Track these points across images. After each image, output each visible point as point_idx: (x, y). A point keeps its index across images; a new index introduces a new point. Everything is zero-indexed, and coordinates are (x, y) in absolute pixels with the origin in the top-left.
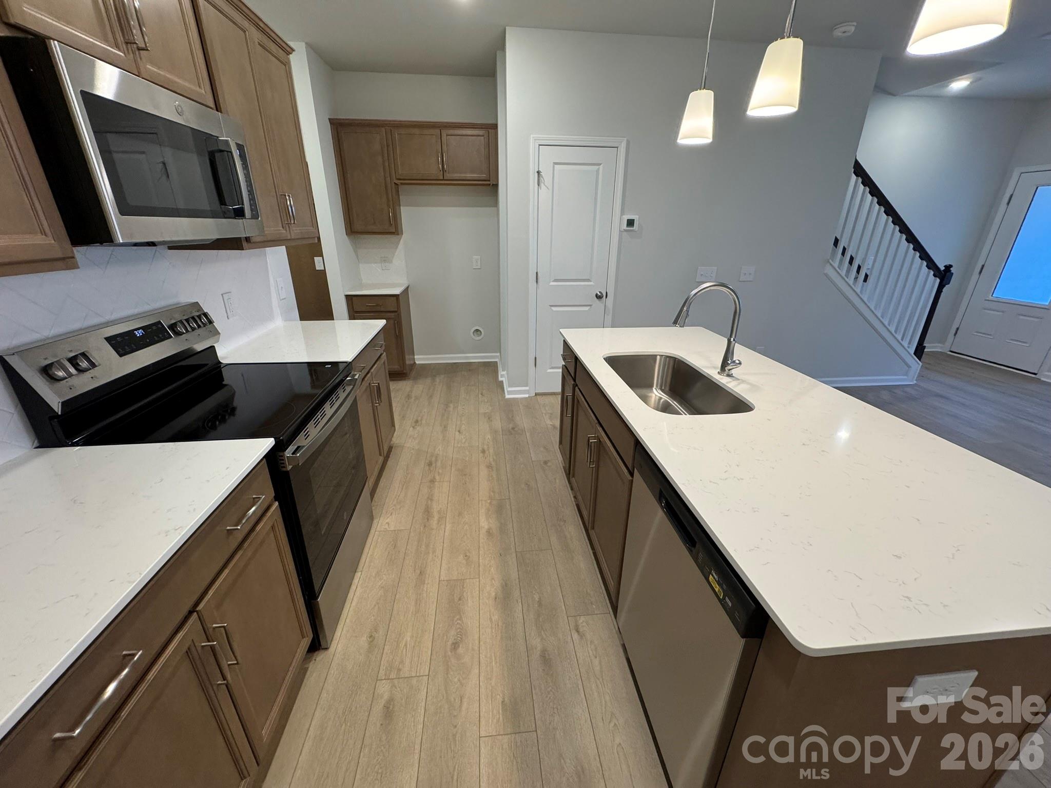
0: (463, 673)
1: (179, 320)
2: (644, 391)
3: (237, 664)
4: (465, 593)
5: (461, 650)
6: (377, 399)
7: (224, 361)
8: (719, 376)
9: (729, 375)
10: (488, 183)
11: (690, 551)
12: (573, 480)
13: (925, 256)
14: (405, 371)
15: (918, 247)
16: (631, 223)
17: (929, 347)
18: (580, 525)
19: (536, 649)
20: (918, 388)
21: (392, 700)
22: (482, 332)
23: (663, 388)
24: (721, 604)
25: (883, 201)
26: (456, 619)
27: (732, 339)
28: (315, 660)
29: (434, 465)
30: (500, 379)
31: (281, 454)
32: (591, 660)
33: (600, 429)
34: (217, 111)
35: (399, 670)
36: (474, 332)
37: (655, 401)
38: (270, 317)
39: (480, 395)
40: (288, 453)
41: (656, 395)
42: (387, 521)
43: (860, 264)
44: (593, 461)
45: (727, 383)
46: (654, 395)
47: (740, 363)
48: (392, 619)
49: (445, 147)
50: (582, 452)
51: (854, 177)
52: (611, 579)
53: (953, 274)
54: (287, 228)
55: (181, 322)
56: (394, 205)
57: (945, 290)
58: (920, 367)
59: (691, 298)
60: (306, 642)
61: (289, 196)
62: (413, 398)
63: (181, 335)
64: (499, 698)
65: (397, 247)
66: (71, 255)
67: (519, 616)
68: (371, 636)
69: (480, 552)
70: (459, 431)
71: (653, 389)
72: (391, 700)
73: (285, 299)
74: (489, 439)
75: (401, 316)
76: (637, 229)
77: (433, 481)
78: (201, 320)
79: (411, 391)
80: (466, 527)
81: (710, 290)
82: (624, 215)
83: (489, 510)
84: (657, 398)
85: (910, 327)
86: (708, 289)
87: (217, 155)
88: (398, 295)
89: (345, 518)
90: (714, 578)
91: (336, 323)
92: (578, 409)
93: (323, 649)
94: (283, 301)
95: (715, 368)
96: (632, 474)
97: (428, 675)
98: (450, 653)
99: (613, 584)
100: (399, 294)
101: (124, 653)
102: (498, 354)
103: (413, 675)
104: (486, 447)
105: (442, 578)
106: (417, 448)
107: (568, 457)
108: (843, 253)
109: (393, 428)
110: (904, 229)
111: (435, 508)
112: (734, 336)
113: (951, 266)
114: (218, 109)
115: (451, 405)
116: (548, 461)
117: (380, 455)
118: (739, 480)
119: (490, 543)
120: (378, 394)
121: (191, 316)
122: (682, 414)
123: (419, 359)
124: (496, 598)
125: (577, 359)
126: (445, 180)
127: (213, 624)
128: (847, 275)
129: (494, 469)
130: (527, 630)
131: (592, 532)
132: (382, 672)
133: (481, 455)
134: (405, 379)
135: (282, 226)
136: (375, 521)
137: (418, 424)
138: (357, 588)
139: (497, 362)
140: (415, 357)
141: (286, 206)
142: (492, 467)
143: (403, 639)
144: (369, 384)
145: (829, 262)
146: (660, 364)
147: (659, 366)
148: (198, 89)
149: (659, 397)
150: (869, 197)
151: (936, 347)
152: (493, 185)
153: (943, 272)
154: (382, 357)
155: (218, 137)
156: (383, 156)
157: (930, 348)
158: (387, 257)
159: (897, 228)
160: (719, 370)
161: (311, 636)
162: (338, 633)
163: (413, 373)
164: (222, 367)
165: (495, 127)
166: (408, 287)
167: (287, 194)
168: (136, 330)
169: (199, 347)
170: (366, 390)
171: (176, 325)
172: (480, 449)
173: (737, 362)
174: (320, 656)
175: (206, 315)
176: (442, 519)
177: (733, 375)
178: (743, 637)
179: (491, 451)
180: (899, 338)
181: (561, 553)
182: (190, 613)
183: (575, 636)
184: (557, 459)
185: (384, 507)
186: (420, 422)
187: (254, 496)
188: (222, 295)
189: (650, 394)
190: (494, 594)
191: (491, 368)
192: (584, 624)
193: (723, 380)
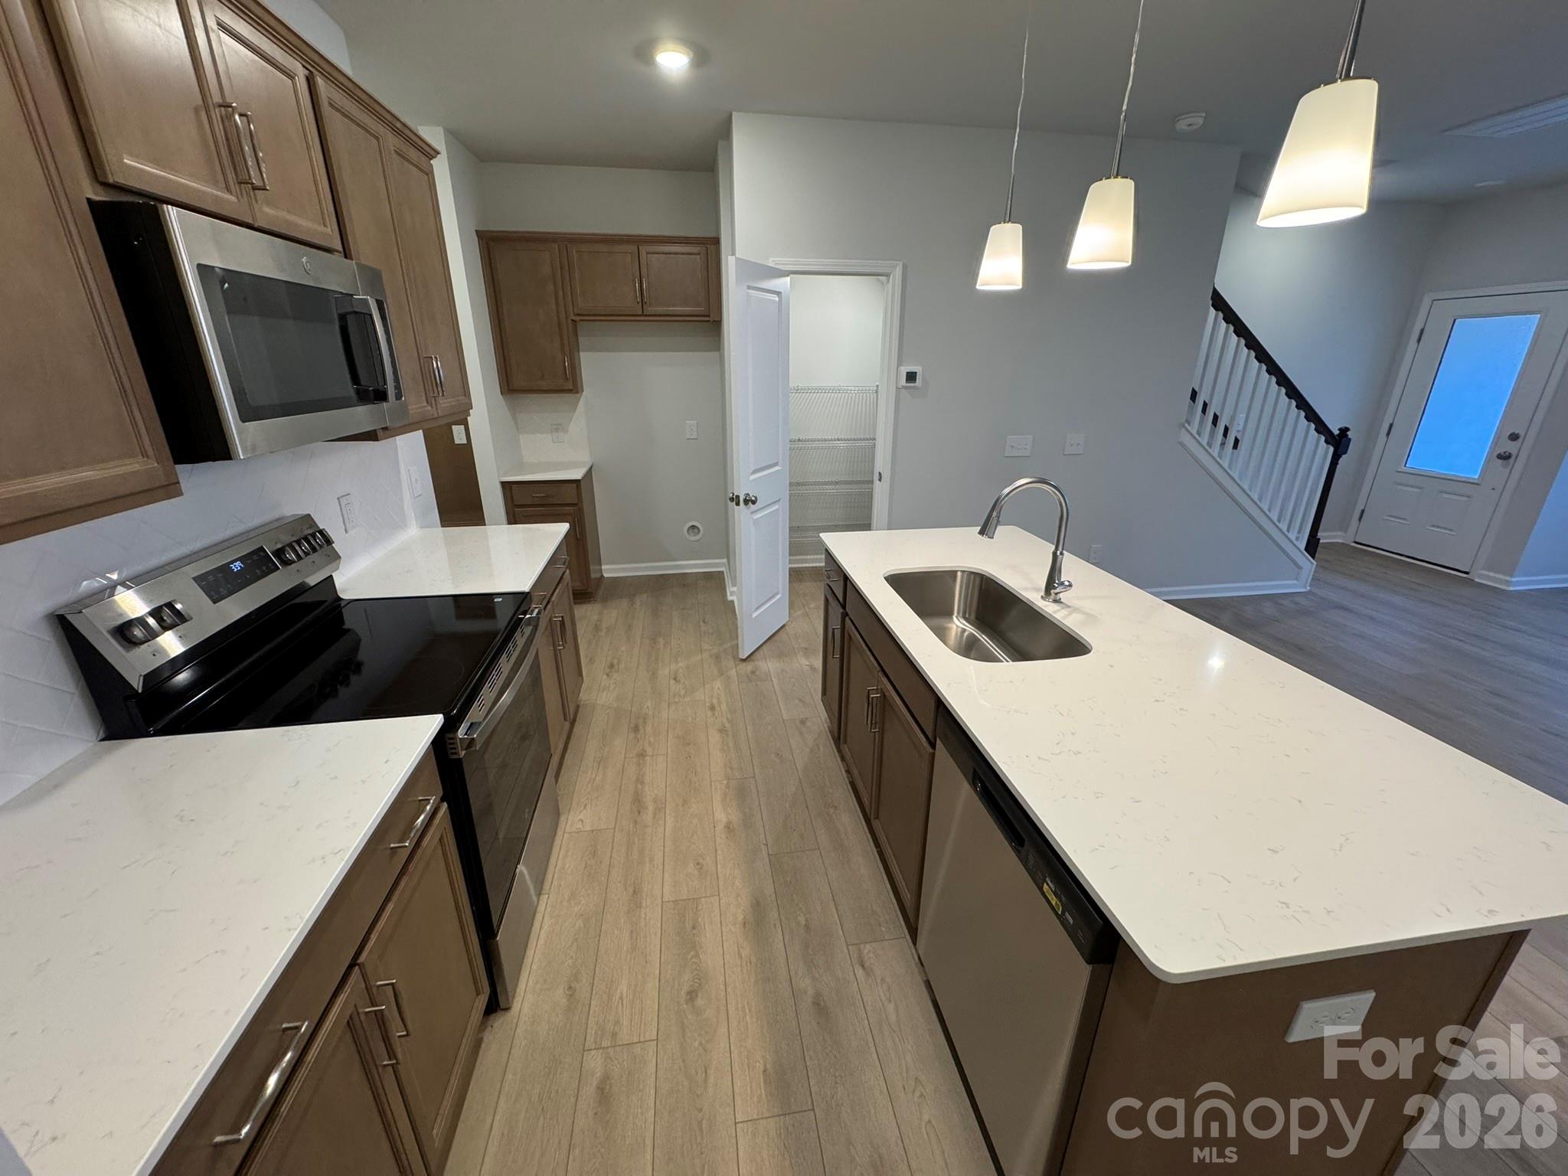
0: (707, 1033)
1: (288, 542)
2: (937, 621)
3: (407, 1035)
4: (700, 919)
5: (700, 1002)
6: (560, 640)
7: (346, 595)
8: (1043, 601)
9: (1057, 601)
10: (707, 319)
11: (1018, 852)
12: (845, 748)
13: (1312, 416)
14: (589, 590)
15: (1303, 404)
16: (911, 377)
17: (1324, 537)
18: (856, 811)
19: (806, 993)
20: (1312, 598)
21: (608, 1078)
22: (701, 532)
23: (967, 616)
24: (1060, 921)
25: (1252, 343)
26: (689, 957)
27: (1059, 552)
28: (492, 1026)
29: (642, 731)
30: (730, 598)
31: (451, 735)
32: (883, 1005)
33: (885, 680)
34: (346, 257)
35: (614, 1035)
36: (688, 530)
37: (956, 634)
38: (399, 524)
39: (702, 624)
40: (461, 733)
41: (957, 626)
42: (579, 817)
43: (1228, 425)
44: (876, 723)
45: (1055, 612)
46: (955, 627)
47: (1070, 586)
48: (599, 960)
49: (644, 271)
50: (858, 708)
51: (1212, 311)
52: (906, 890)
53: (1350, 439)
54: (433, 401)
55: (291, 545)
56: (571, 351)
57: (1343, 460)
58: (1314, 566)
59: (1004, 498)
60: (482, 1002)
61: (436, 358)
62: (605, 631)
63: (290, 564)
64: (760, 1066)
65: (575, 409)
66: (175, 481)
67: (778, 946)
68: (570, 988)
69: (718, 857)
70: (675, 679)
71: (952, 618)
72: (606, 1078)
73: (420, 495)
74: (719, 688)
75: (583, 509)
76: (920, 385)
77: (642, 755)
78: (315, 540)
79: (600, 620)
80: (695, 821)
81: (1027, 488)
82: (901, 365)
83: (725, 795)
84: (960, 629)
85: (1298, 512)
86: (1026, 486)
87: (350, 319)
88: (579, 481)
89: (526, 816)
90: (1050, 887)
91: (489, 529)
92: (849, 648)
93: (502, 1010)
94: (417, 499)
95: (1037, 590)
96: (933, 745)
97: (657, 1039)
98: (685, 1006)
99: (909, 896)
100: (580, 478)
101: (284, 1026)
102: (725, 560)
103: (635, 1041)
104: (715, 701)
105: (666, 899)
106: (615, 705)
107: (836, 715)
108: (1204, 411)
109: (580, 678)
110: (1283, 380)
111: (649, 794)
112: (1060, 548)
113: (1347, 429)
114: (347, 254)
115: (661, 640)
116: (807, 718)
117: (565, 720)
118: (1075, 754)
119: (732, 844)
120: (563, 632)
121: (302, 536)
122: (1002, 661)
123: (610, 570)
124: (745, 923)
125: (846, 579)
126: (646, 315)
127: (376, 982)
128: (1210, 444)
129: (730, 733)
130: (791, 967)
131: (876, 824)
132: (590, 1039)
133: (709, 713)
134: (589, 602)
135: (427, 400)
136: (563, 818)
137: (613, 670)
138: (543, 918)
139: (723, 572)
140: (603, 567)
141: (432, 370)
142: (726, 731)
143: (616, 989)
144: (550, 619)
145: (1184, 426)
146: (962, 582)
147: (961, 587)
148: (321, 228)
149: (962, 628)
150: (1235, 338)
151: (1335, 537)
152: (714, 321)
153: (1337, 437)
154: (565, 577)
155: (352, 295)
156: (555, 283)
157: (1326, 538)
158: (560, 425)
159: (1274, 379)
160: (1043, 593)
161: (487, 990)
162: (522, 986)
163: (601, 592)
164: (342, 605)
165: (716, 241)
166: (591, 468)
167: (433, 356)
168: (232, 562)
169: (312, 580)
170: (546, 628)
171: (284, 551)
172: (708, 704)
173: (1067, 583)
174: (499, 1021)
175: (321, 532)
176: (660, 808)
177: (1062, 600)
178: (1088, 962)
179: (724, 707)
180: (1285, 529)
181: (833, 854)
182: (351, 967)
183: (860, 972)
184: (819, 717)
185: (575, 796)
186: (617, 667)
187: (420, 798)
188: (338, 499)
189: (949, 625)
190: (742, 917)
191: (715, 581)
192: (871, 955)
193: (1047, 607)
